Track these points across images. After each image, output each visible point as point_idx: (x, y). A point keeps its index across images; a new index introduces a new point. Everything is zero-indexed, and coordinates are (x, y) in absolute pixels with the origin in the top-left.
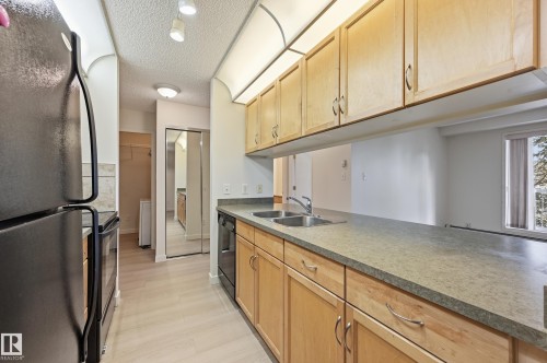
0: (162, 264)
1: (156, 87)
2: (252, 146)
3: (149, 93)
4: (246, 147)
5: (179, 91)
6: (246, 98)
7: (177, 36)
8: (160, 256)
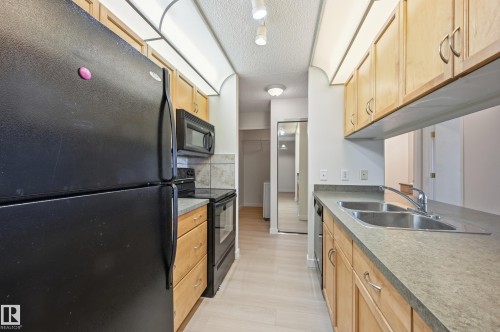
0: (275, 236)
1: (266, 90)
2: (351, 128)
3: (262, 96)
4: (345, 131)
5: (284, 88)
6: (342, 77)
7: (261, 41)
8: (273, 230)
